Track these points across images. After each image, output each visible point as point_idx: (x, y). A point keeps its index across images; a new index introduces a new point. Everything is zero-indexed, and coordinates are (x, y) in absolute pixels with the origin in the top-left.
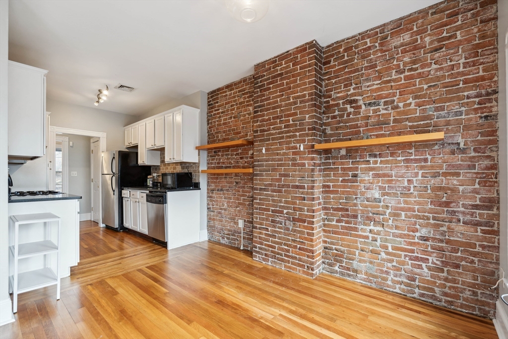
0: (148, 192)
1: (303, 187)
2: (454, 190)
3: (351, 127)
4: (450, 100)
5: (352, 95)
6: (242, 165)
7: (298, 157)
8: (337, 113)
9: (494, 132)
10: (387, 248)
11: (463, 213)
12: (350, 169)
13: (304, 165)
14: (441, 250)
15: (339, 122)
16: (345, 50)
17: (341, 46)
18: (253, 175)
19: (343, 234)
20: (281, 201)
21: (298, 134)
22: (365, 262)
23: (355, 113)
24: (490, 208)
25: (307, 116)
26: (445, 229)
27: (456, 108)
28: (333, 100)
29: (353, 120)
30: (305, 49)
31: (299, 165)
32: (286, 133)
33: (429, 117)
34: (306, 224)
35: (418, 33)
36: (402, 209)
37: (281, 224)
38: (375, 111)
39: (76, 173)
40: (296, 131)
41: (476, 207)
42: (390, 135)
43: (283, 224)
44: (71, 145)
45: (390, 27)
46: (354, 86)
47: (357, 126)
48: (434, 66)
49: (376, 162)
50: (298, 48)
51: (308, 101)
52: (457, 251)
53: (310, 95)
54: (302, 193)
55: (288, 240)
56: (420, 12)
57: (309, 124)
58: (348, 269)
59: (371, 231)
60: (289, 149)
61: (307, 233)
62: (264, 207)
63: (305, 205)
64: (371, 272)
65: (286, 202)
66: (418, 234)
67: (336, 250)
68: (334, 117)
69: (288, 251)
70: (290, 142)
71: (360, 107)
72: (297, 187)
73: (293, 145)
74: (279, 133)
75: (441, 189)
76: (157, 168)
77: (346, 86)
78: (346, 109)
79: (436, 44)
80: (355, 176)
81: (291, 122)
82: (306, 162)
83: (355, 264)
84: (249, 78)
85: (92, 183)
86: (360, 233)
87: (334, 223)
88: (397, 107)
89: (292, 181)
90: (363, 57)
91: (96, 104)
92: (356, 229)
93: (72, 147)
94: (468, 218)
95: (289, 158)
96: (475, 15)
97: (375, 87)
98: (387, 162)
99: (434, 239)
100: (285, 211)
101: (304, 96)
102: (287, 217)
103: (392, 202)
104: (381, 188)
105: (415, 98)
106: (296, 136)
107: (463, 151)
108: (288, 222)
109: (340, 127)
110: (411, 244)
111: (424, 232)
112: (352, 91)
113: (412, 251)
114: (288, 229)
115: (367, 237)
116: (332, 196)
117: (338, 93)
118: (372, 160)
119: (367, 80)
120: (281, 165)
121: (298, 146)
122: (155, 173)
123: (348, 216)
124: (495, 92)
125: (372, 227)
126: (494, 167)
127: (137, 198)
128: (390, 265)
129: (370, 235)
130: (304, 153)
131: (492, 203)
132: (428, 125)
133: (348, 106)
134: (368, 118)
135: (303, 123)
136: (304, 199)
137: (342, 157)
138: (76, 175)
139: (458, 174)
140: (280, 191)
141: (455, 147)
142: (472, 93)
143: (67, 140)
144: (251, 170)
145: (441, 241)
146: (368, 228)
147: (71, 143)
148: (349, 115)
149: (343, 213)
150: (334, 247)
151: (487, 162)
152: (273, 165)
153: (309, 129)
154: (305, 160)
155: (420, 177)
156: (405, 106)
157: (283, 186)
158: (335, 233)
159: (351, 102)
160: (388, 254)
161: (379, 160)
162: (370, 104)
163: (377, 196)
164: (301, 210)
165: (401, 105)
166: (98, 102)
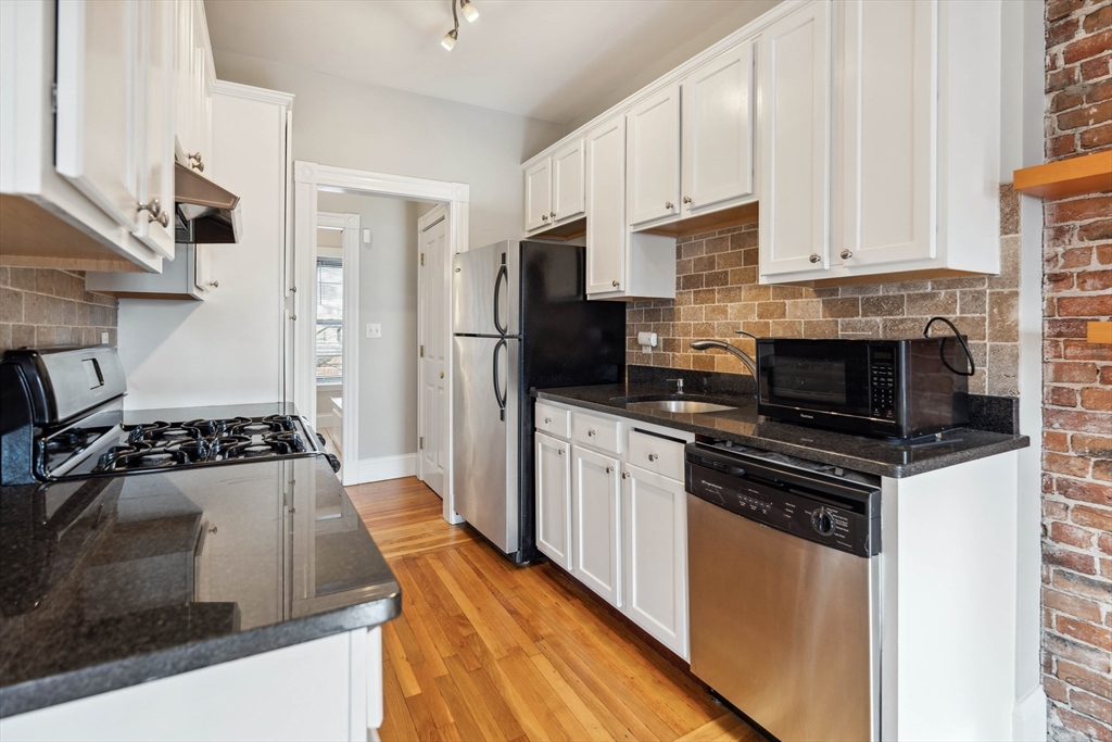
0: (690, 438)
39: (379, 326)
44: (367, 239)
76: (656, 310)
85: (421, 361)
91: (447, 45)
93: (369, 246)
122: (647, 329)
127: (614, 456)
138: (379, 335)
143: (357, 224)
147: (367, 233)
166: (453, 34)
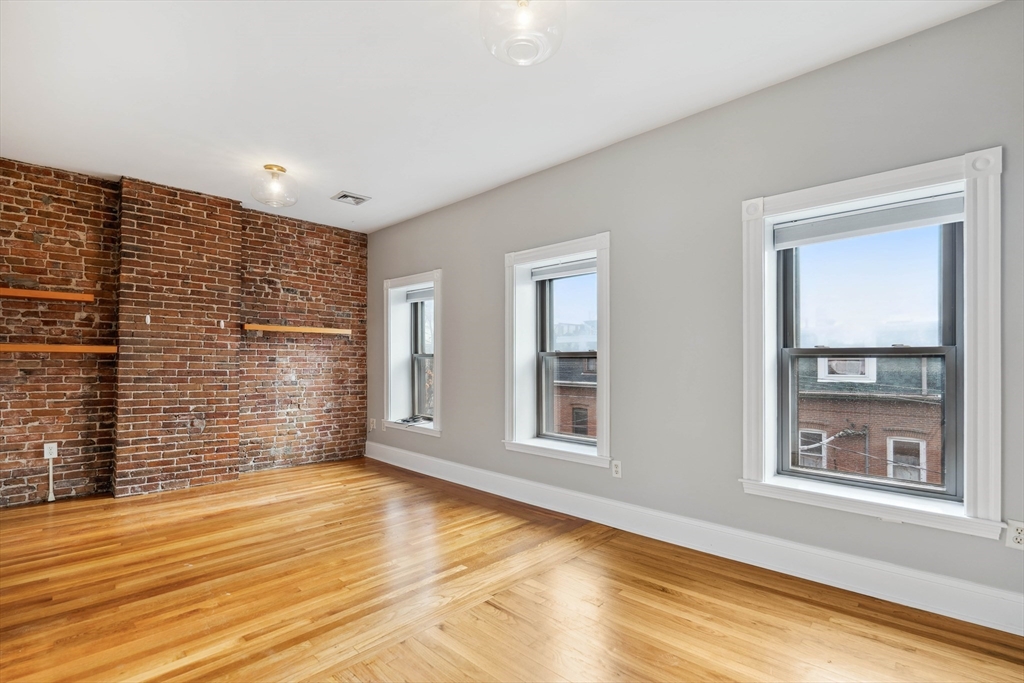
1: (225, 374)
2: (346, 371)
3: (269, 308)
4: (344, 304)
5: (270, 275)
6: (47, 336)
7: (216, 336)
8: (253, 289)
9: (364, 332)
10: (302, 426)
11: (351, 387)
12: (268, 352)
13: (225, 346)
14: (338, 416)
15: (256, 300)
16: (264, 225)
17: (259, 218)
18: (117, 355)
19: (261, 423)
20: (184, 395)
21: (215, 306)
22: (282, 445)
23: (274, 296)
24: (362, 382)
25: (231, 288)
26: (341, 400)
27: (347, 312)
28: (248, 273)
29: (271, 302)
30: (228, 206)
31: (216, 346)
32: (193, 301)
33: (331, 314)
34: (227, 418)
35: (326, 243)
36: (314, 389)
37: (185, 426)
38: (293, 298)
40: (213, 302)
41: (356, 382)
42: (305, 324)
43: (189, 425)
45: (306, 226)
46: (272, 266)
47: (275, 309)
48: (336, 275)
49: (292, 347)
50: (216, 197)
51: (231, 270)
52: (346, 415)
53: (234, 263)
54: (222, 381)
55: (199, 445)
56: (328, 227)
57: (232, 297)
58: (265, 459)
59: (288, 414)
60: (201, 324)
61: (229, 428)
62: (148, 406)
63: (226, 395)
64: (289, 453)
65: (194, 395)
66: (325, 408)
67: (252, 442)
68: (249, 293)
69: (198, 460)
70: (202, 315)
71: (279, 290)
72: (214, 373)
73: (206, 319)
74: (180, 299)
75: (339, 370)
77: (263, 263)
78: (263, 289)
79: (336, 259)
80: (273, 360)
81: (204, 289)
82: (228, 343)
83: (272, 451)
84: (75, 177)
86: (278, 418)
87: (249, 413)
88: (310, 300)
89: (204, 367)
90: (283, 241)
92: (273, 415)
94: (353, 390)
95: (201, 336)
96: (357, 250)
97: (293, 275)
98: (302, 348)
99: (334, 410)
100: (192, 407)
101: (227, 262)
102: (195, 415)
103: (306, 383)
104: (298, 371)
105: (324, 296)
106: (212, 309)
107: (351, 343)
108: (197, 422)
109: (257, 306)
110: (320, 417)
111: (329, 405)
112: (270, 271)
113: (321, 423)
114: (198, 431)
115: (285, 420)
116: (246, 382)
117: (255, 267)
118: (289, 344)
119: (287, 267)
120: (184, 344)
121: (216, 321)
123: (265, 403)
124: (366, 306)
125: (289, 410)
126: (364, 355)
128: (304, 440)
129: (288, 418)
130: (225, 331)
131: (363, 379)
132: (331, 320)
133: (266, 286)
134: (286, 303)
135: (224, 295)
136: (225, 388)
137: (259, 339)
139: (348, 359)
140: (182, 381)
141: (346, 339)
142: (356, 303)
144: (112, 349)
145: (339, 410)
146: (285, 411)
148: (267, 295)
149: (260, 400)
150: (249, 440)
151: (361, 352)
152: (170, 344)
153: (233, 304)
154: (227, 340)
155: (326, 361)
156: (316, 300)
157: (189, 373)
158: (251, 424)
159: (270, 282)
160: (302, 431)
161: (295, 344)
162: (288, 290)
163: (294, 379)
164: (219, 401)
165: (314, 298)
